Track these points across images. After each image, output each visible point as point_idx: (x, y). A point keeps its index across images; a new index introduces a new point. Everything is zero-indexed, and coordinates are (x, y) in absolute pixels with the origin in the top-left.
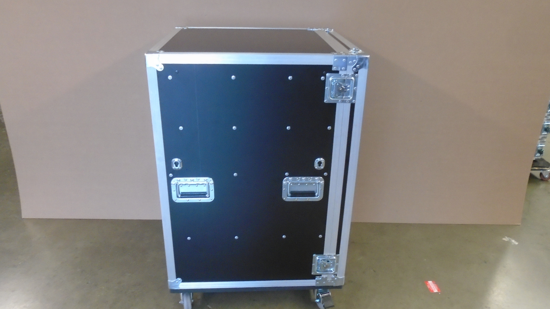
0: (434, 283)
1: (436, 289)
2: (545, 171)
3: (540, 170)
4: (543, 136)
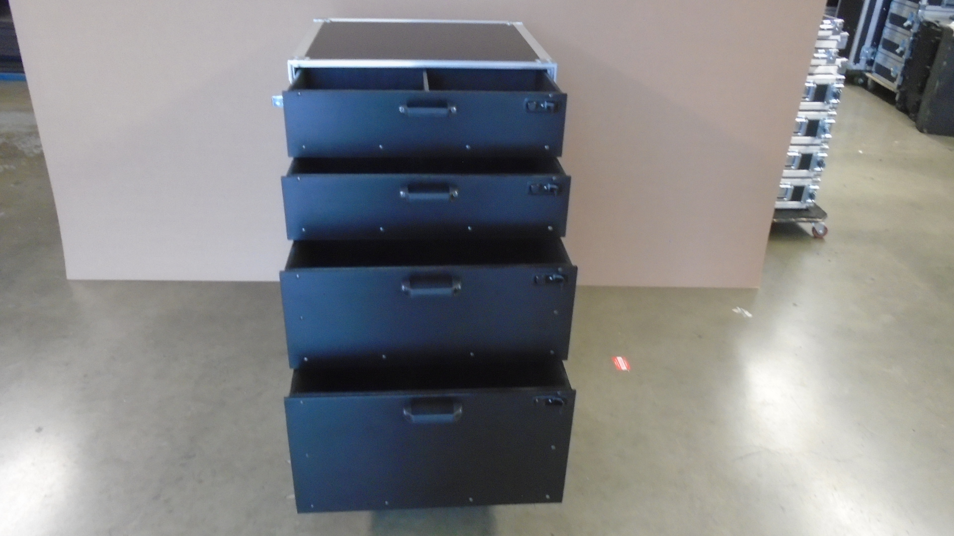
0: (623, 359)
1: (625, 366)
2: (817, 224)
3: (811, 222)
4: (815, 173)
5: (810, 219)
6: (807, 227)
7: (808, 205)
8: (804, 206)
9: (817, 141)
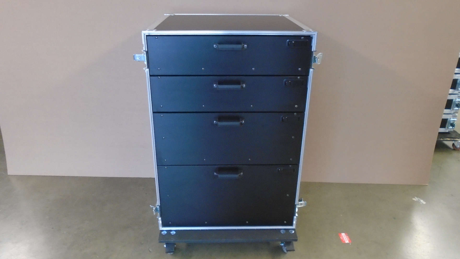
0: (346, 235)
1: (347, 240)
2: (456, 142)
3: (453, 141)
4: (455, 111)
5: (452, 139)
6: (449, 143)
7: (449, 130)
8: (447, 131)
9: (456, 92)
